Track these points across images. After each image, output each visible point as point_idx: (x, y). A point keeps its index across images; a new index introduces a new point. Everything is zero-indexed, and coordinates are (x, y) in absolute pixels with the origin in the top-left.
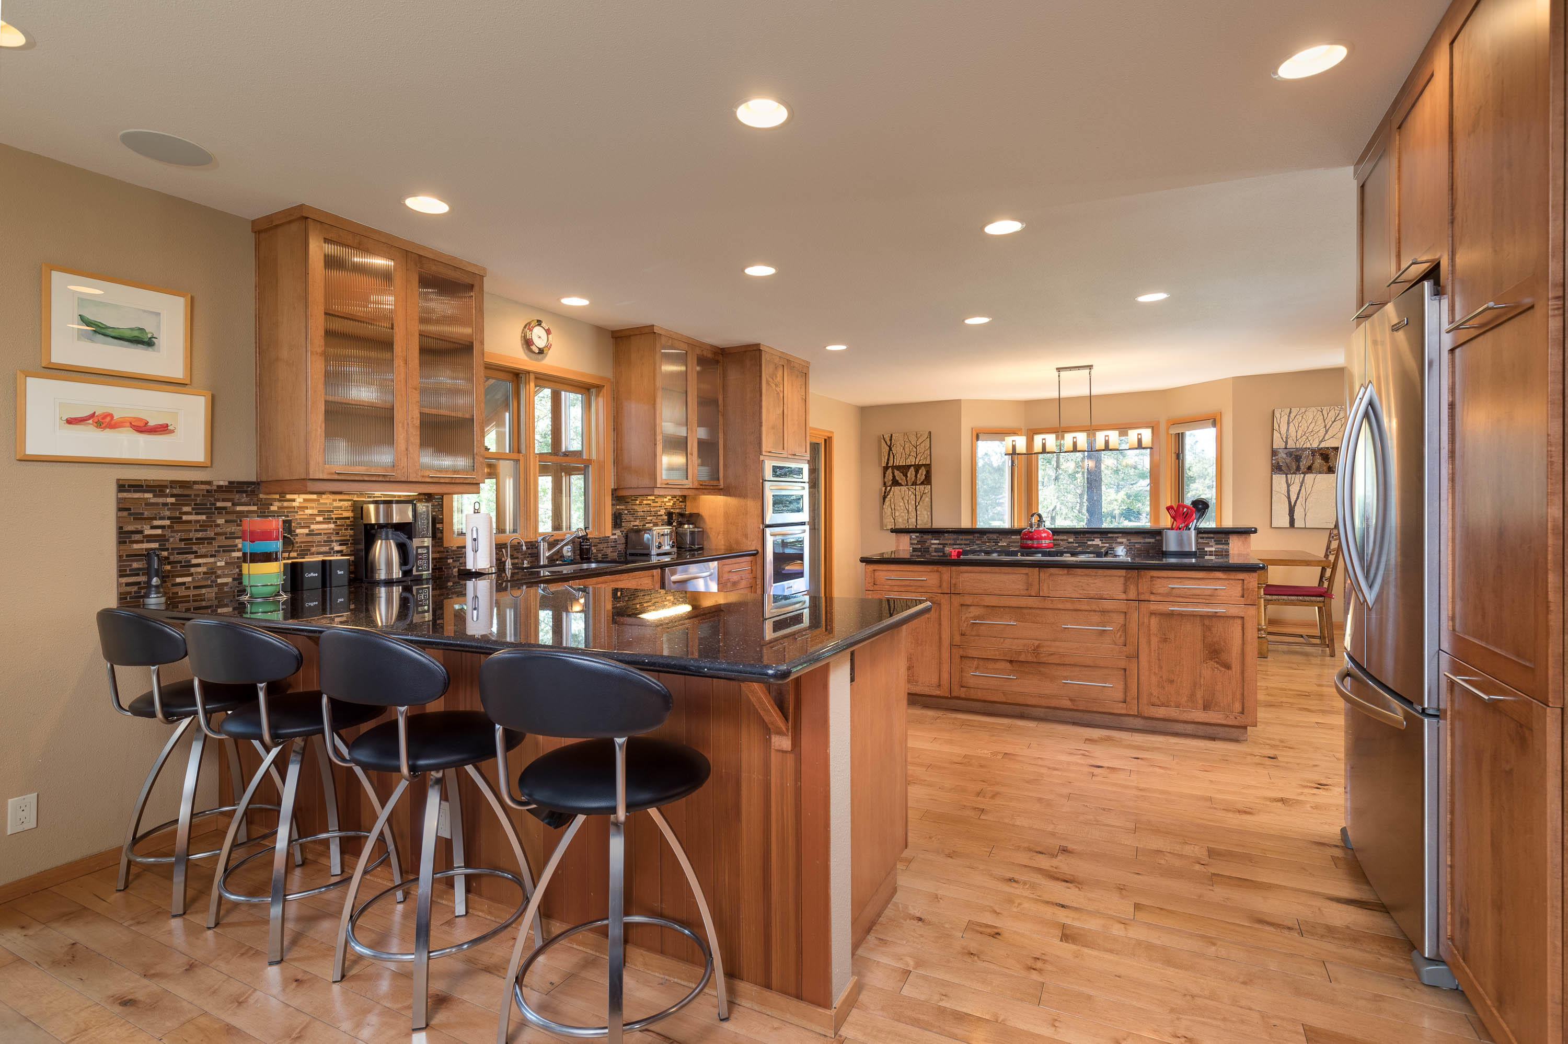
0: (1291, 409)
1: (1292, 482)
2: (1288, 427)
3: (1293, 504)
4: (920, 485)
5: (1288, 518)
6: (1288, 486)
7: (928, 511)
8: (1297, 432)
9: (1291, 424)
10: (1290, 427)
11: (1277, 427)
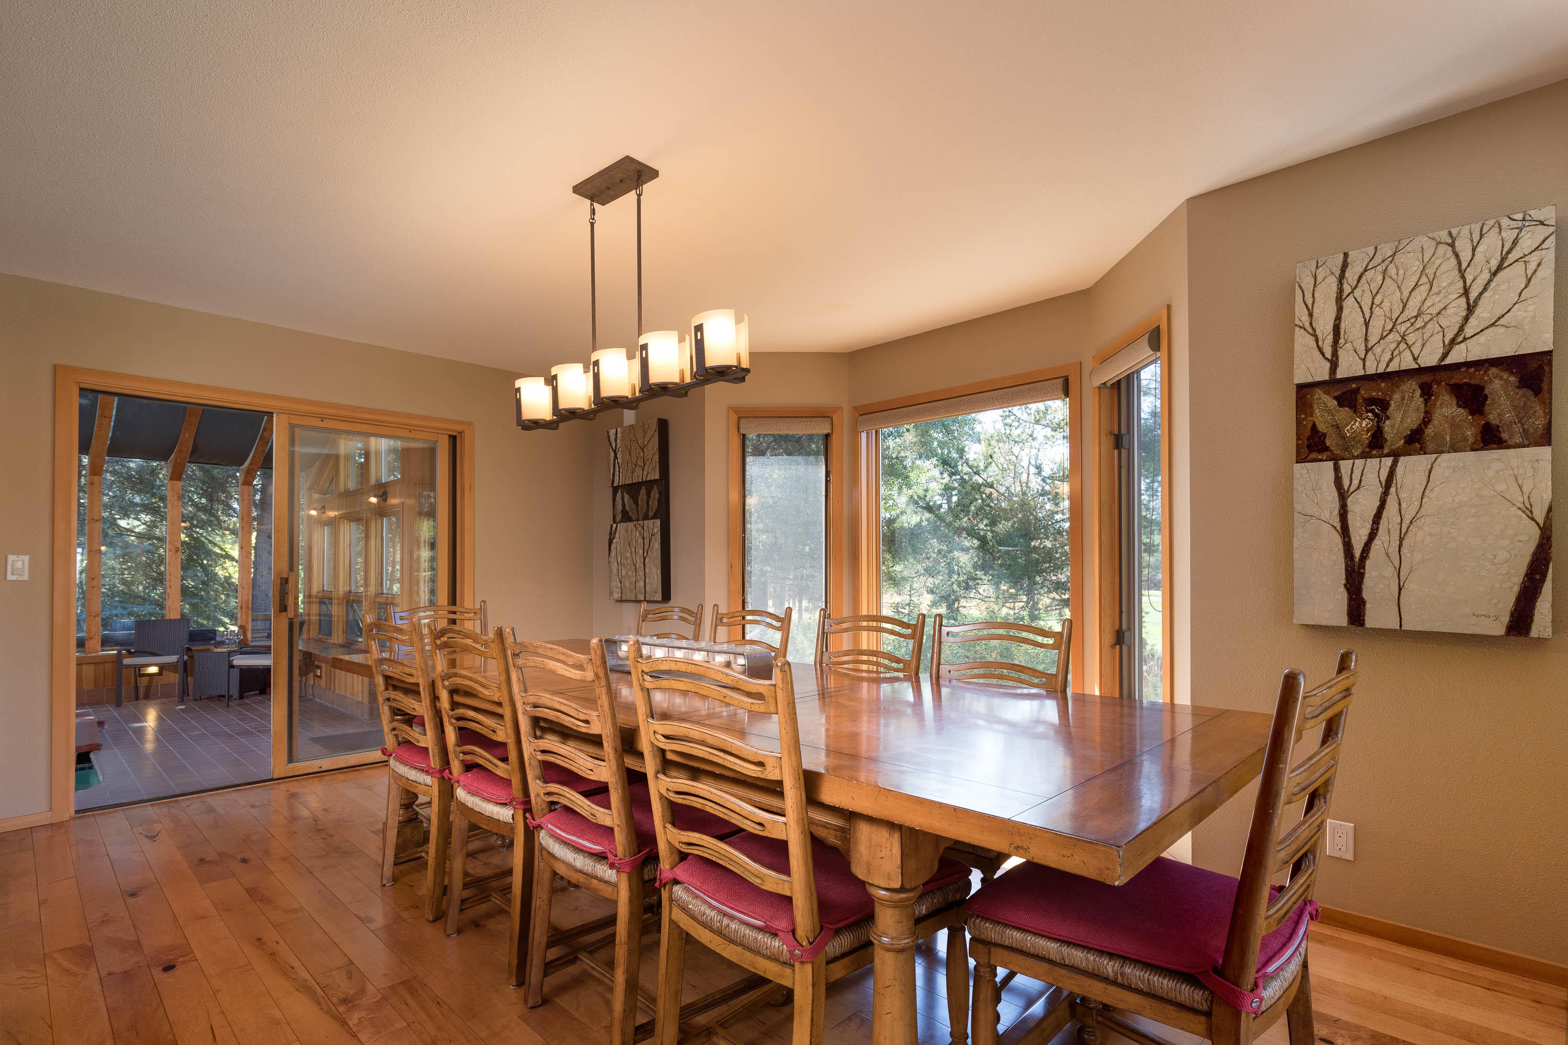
0: (1346, 255)
1: (1356, 482)
2: (1340, 309)
3: (1357, 553)
4: (652, 518)
5: (1342, 597)
6: (1343, 496)
7: (657, 569)
8: (1367, 324)
9: (1349, 303)
10: (1346, 312)
11: (1305, 319)
